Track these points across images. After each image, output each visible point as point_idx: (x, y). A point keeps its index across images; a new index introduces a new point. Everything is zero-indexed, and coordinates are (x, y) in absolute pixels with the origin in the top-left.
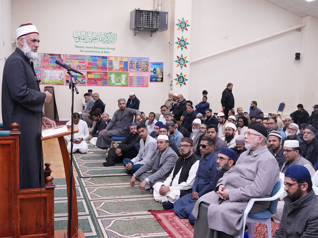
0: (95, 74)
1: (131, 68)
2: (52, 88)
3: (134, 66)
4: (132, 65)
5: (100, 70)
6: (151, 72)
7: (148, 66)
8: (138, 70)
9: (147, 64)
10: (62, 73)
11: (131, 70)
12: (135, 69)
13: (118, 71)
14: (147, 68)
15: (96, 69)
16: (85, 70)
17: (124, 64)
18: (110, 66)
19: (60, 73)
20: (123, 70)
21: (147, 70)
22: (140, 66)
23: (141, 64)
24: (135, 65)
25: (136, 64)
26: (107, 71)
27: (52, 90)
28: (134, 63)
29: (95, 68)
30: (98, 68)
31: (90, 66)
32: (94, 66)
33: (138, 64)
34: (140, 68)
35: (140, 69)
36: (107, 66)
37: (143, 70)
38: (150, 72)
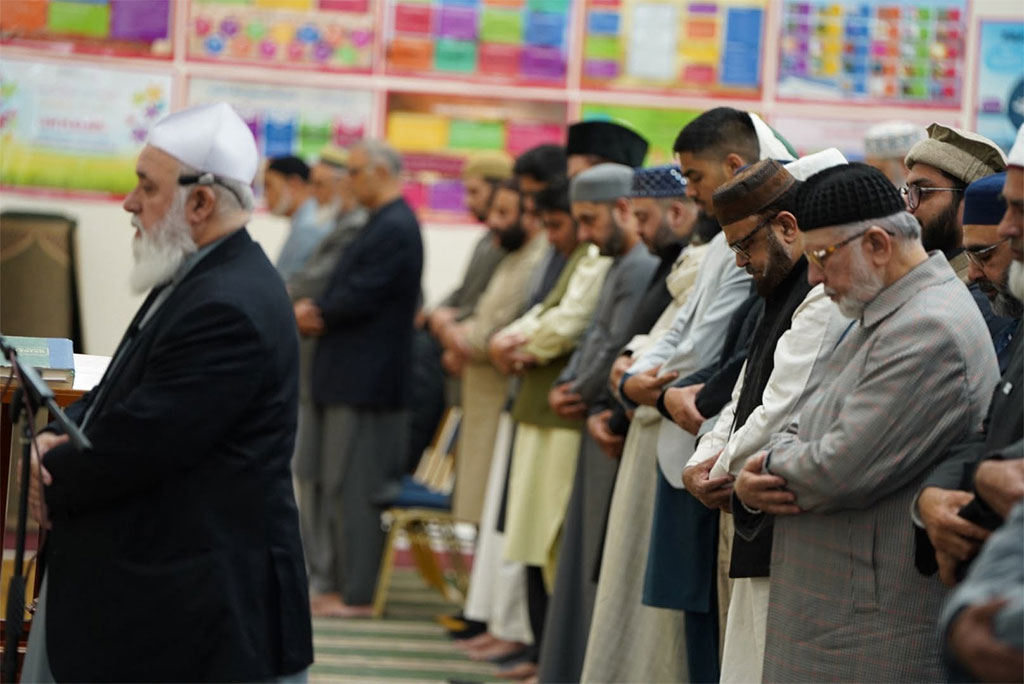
0: (452, 120)
1: (796, 66)
2: (60, 230)
3: (826, 50)
4: (804, 47)
5: (498, 86)
6: (990, 109)
7: (956, 52)
8: (860, 88)
9: (954, 35)
10: (155, 92)
11: (793, 87)
12: (828, 83)
13: (668, 92)
14: (951, 73)
15: (469, 68)
16: (368, 71)
17: (732, 36)
18: (599, 50)
19: (138, 99)
20: (720, 86)
21: (949, 92)
22: (880, 49)
23: (893, 32)
24: (837, 40)
25: (850, 31)
26: (563, 86)
27: (63, 243)
28: (822, 28)
29: (458, 57)
30: (490, 61)
31: (413, 41)
32: (448, 44)
33: (864, 31)
34: (879, 70)
35: (877, 85)
36: (576, 46)
37: (906, 90)
38: (976, 112)
